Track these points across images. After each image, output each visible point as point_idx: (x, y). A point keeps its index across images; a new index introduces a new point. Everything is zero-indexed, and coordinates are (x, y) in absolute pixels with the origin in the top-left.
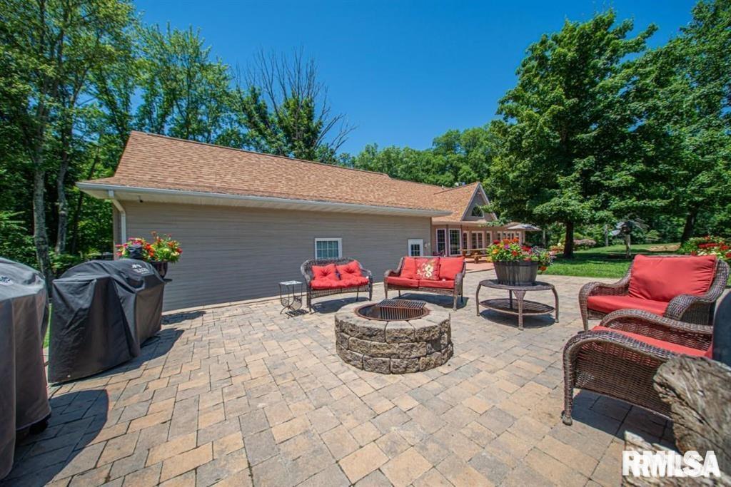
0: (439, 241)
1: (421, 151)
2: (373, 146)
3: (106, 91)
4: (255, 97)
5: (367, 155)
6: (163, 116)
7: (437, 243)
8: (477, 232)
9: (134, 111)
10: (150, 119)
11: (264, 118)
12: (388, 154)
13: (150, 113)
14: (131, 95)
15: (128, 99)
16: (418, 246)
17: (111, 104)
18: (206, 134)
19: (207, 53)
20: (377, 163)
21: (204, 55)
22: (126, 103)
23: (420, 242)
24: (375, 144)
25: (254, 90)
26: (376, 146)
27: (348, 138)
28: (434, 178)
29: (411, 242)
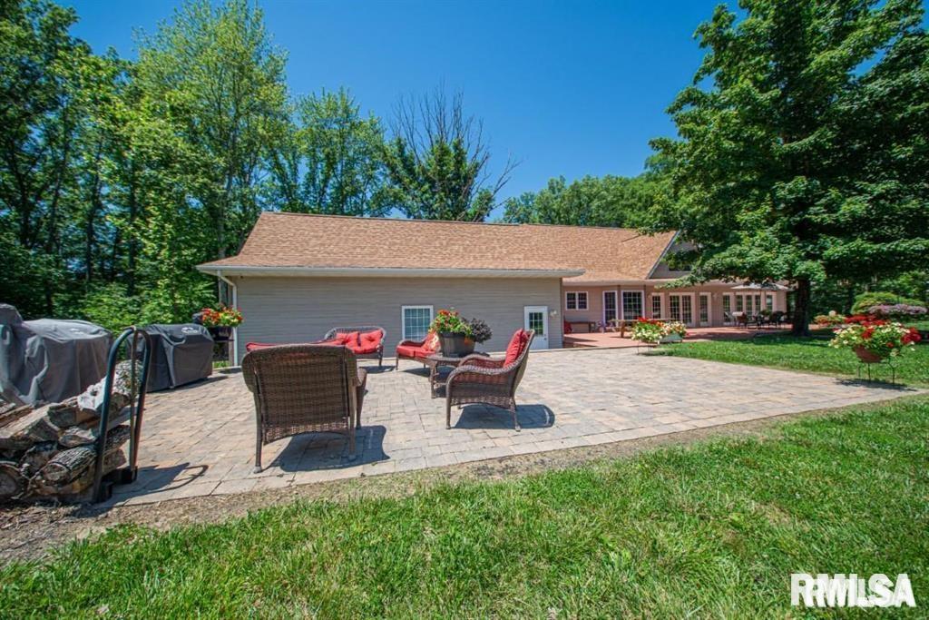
0: (607, 307)
1: (630, 178)
2: (559, 180)
3: (278, 165)
4: (401, 149)
5: (548, 194)
6: (325, 181)
7: (604, 310)
8: (681, 294)
9: (302, 180)
10: (314, 185)
11: (411, 171)
12: (575, 187)
13: (314, 179)
14: (299, 165)
15: (296, 169)
16: (541, 315)
17: (283, 178)
18: (361, 195)
19: (357, 110)
20: (561, 202)
21: (354, 113)
22: (295, 173)
23: (543, 310)
24: (561, 177)
25: (400, 140)
26: (563, 179)
27: (510, 178)
28: (639, 216)
29: (528, 310)
